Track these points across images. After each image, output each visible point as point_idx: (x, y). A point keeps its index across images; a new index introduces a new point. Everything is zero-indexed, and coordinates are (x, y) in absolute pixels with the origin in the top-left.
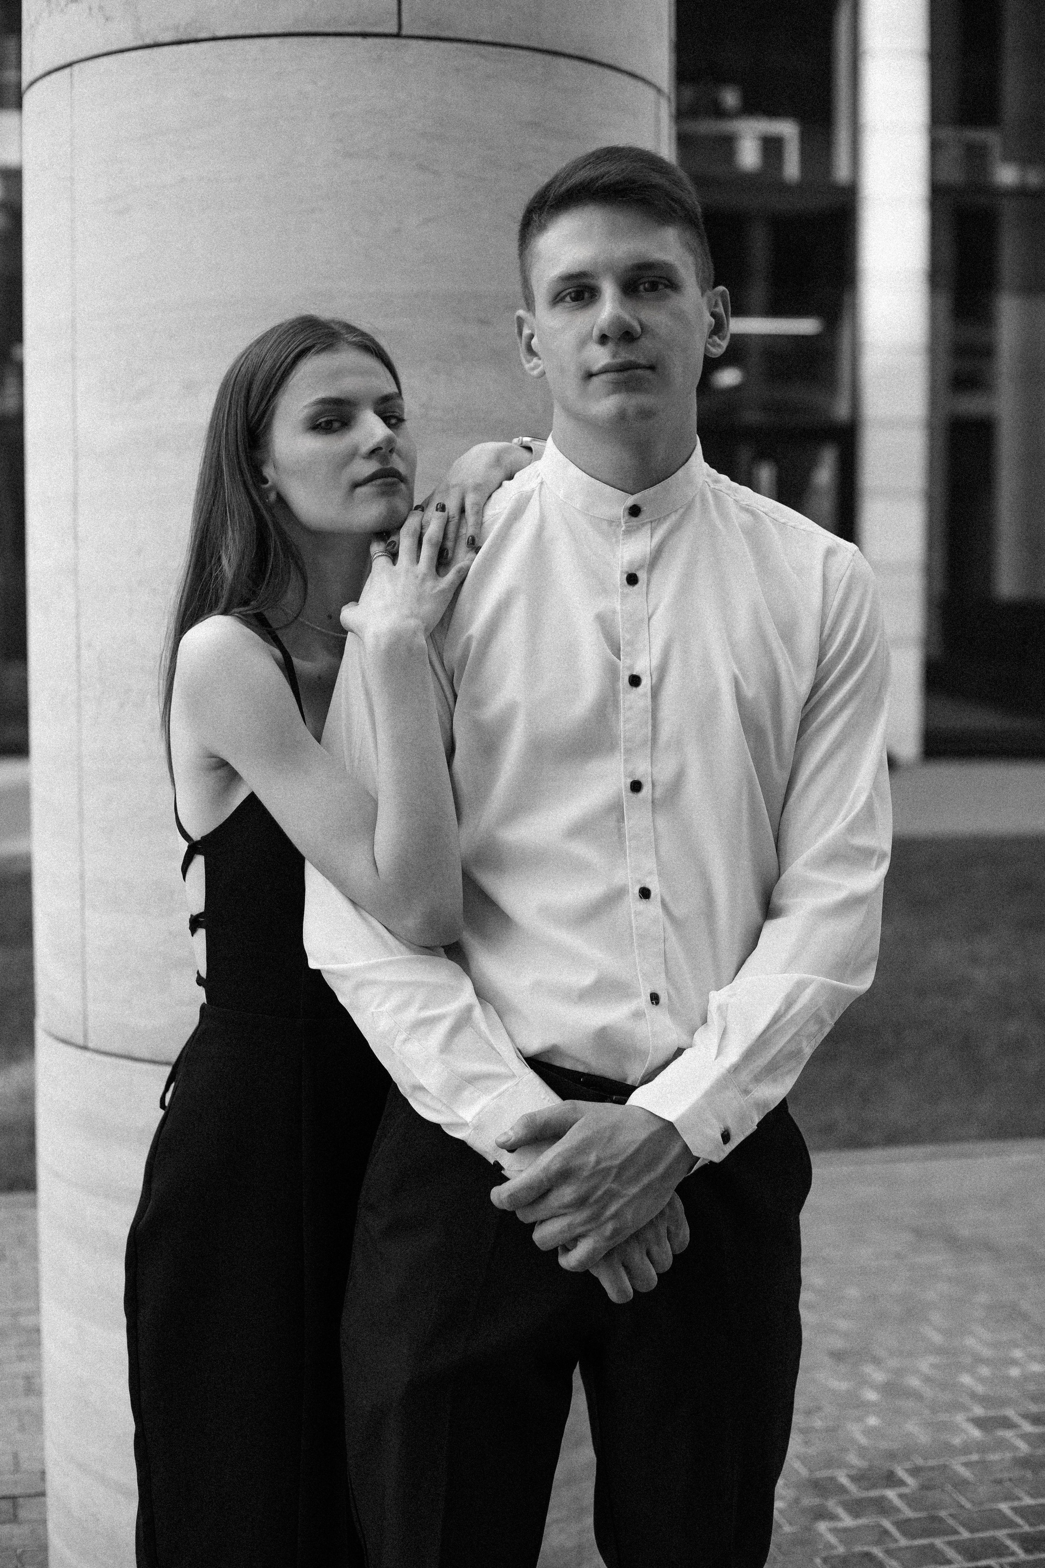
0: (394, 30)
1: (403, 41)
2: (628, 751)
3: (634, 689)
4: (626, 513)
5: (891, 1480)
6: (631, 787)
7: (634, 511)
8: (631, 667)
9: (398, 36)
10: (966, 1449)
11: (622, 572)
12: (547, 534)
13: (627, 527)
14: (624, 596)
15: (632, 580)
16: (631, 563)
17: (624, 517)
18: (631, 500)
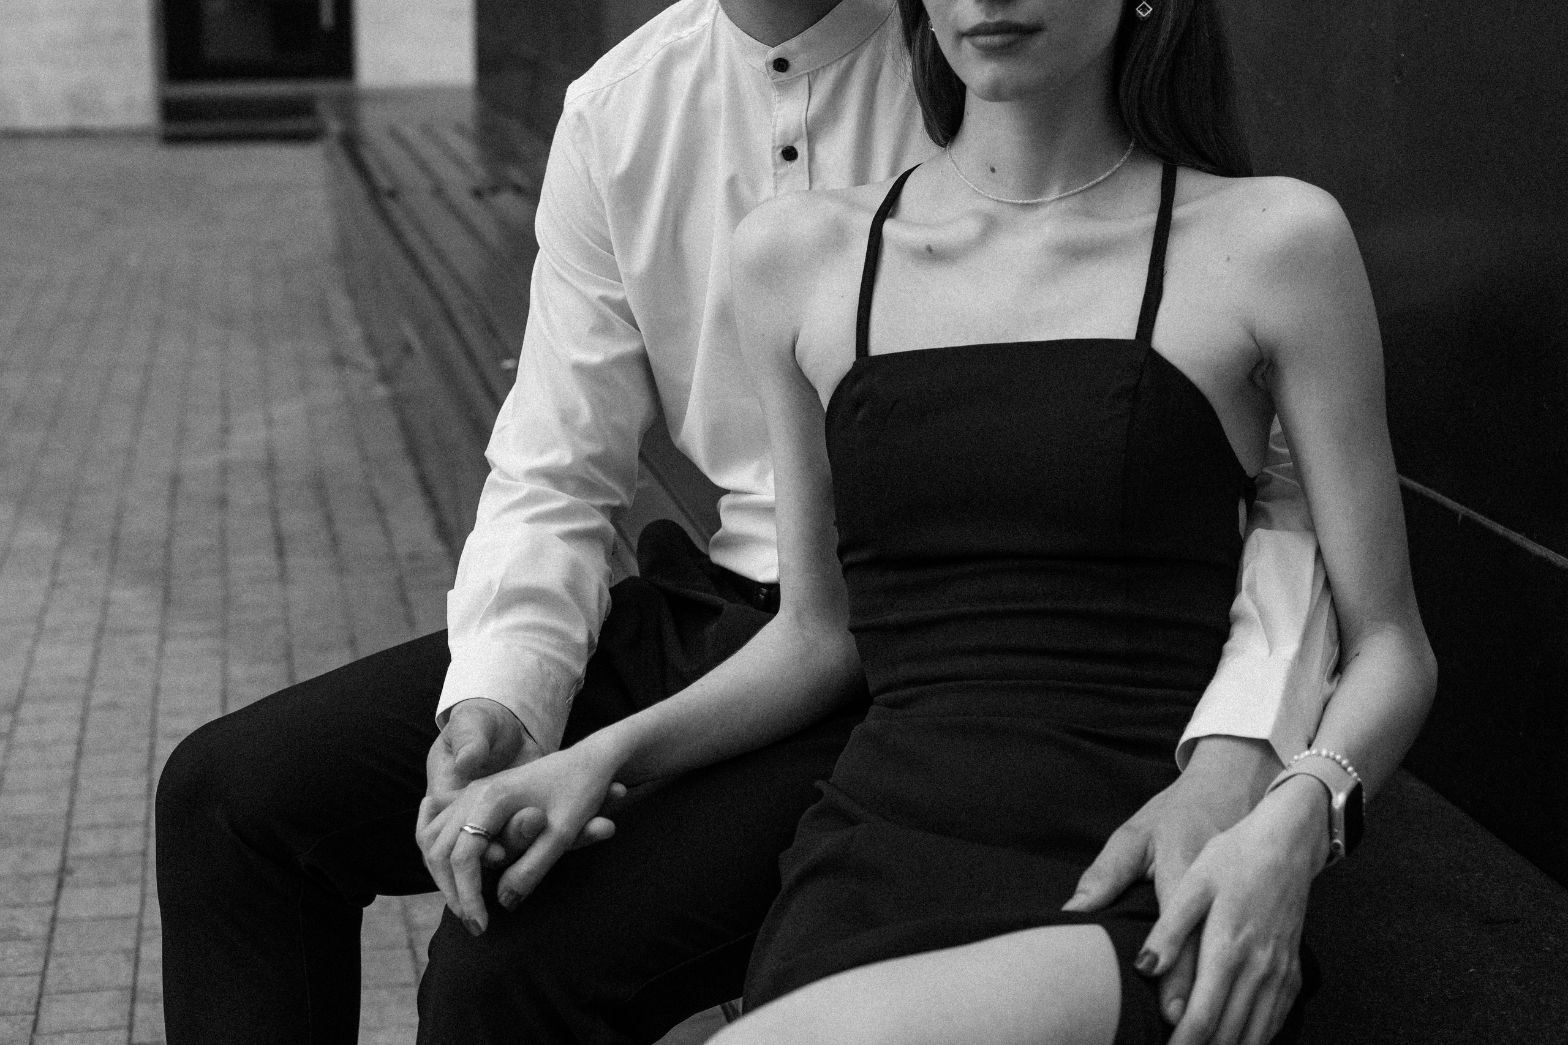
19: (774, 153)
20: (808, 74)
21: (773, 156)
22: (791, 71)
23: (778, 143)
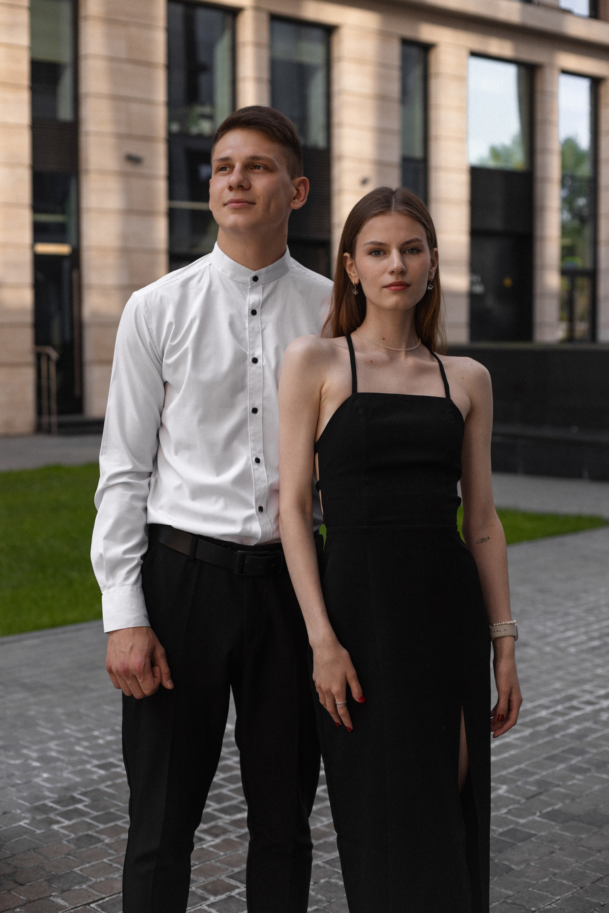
2: (251, 394)
3: (254, 364)
4: (252, 279)
6: (252, 411)
7: (255, 279)
8: (253, 354)
11: (249, 309)
12: (213, 289)
13: (251, 286)
14: (250, 321)
15: (254, 312)
16: (253, 304)
17: (250, 281)
18: (253, 274)
19: (249, 311)
20: (263, 284)
21: (248, 312)
22: (258, 281)
23: (250, 308)
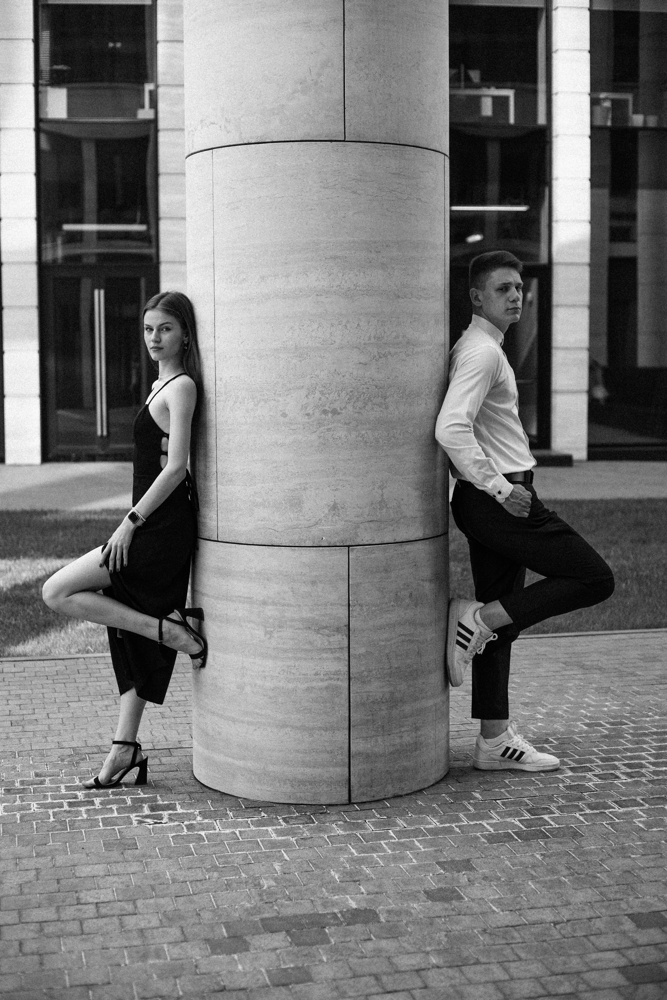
0: (343, 139)
1: (347, 143)
5: (547, 741)
9: (344, 141)
10: (580, 733)
